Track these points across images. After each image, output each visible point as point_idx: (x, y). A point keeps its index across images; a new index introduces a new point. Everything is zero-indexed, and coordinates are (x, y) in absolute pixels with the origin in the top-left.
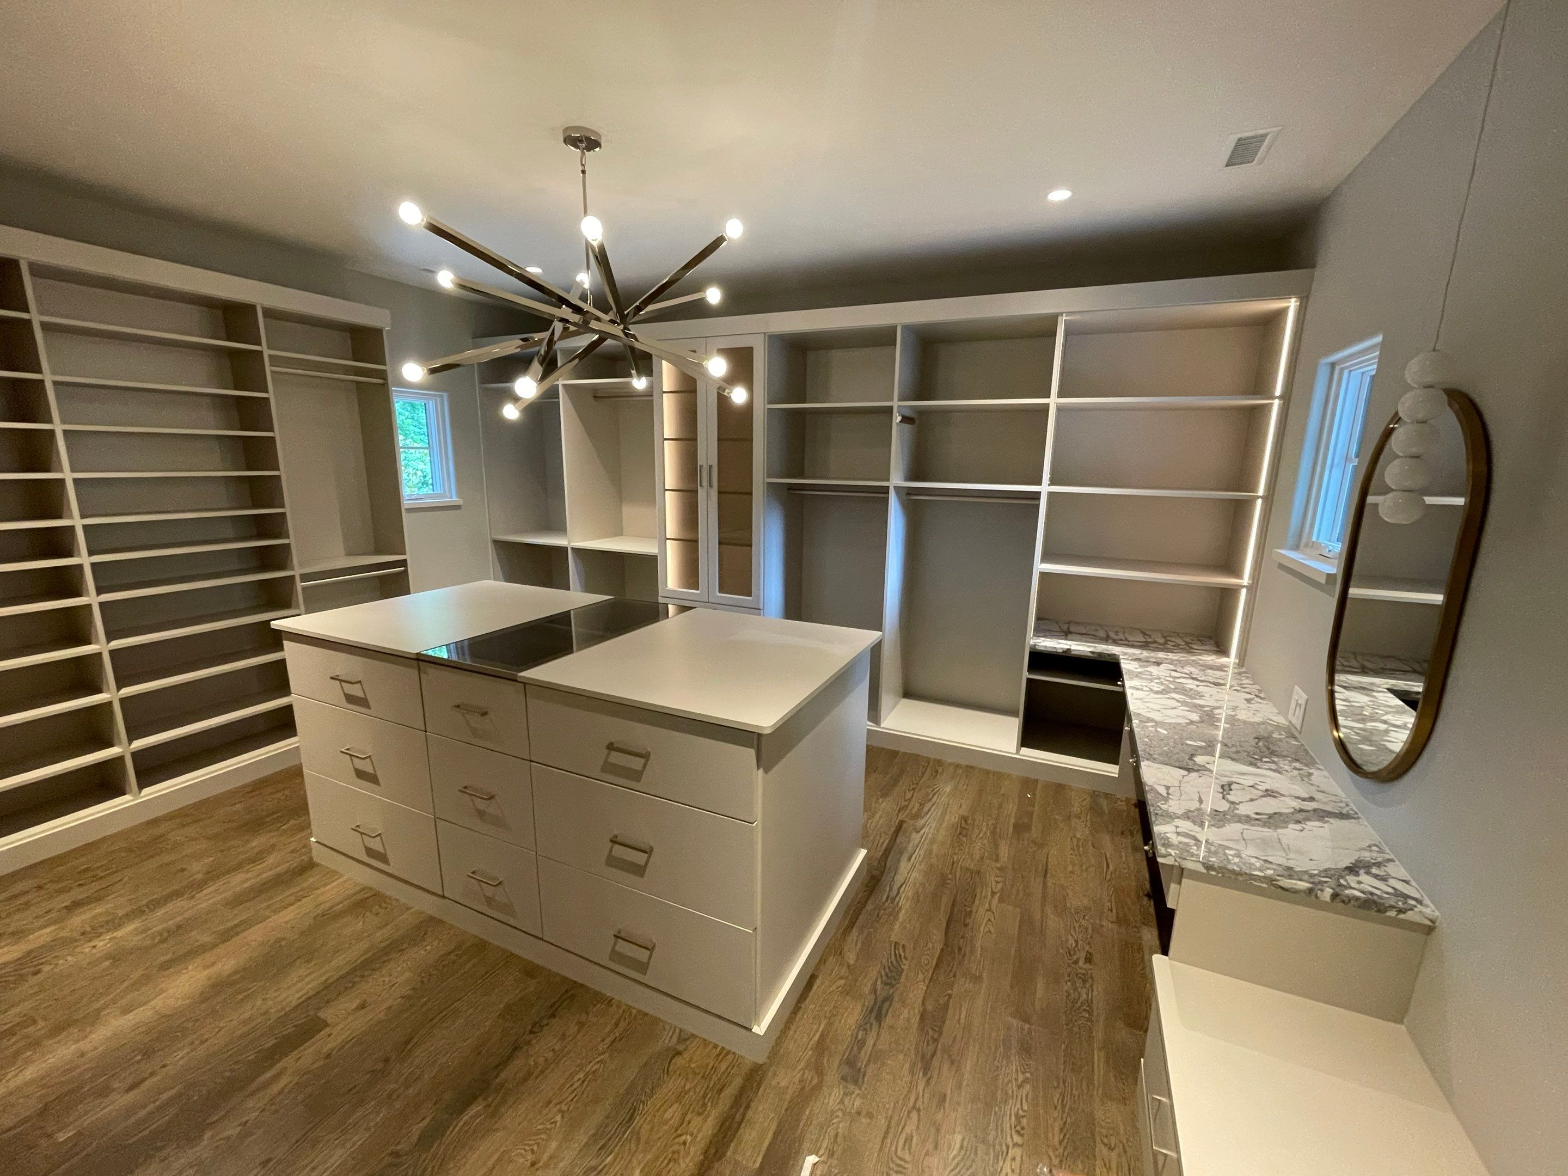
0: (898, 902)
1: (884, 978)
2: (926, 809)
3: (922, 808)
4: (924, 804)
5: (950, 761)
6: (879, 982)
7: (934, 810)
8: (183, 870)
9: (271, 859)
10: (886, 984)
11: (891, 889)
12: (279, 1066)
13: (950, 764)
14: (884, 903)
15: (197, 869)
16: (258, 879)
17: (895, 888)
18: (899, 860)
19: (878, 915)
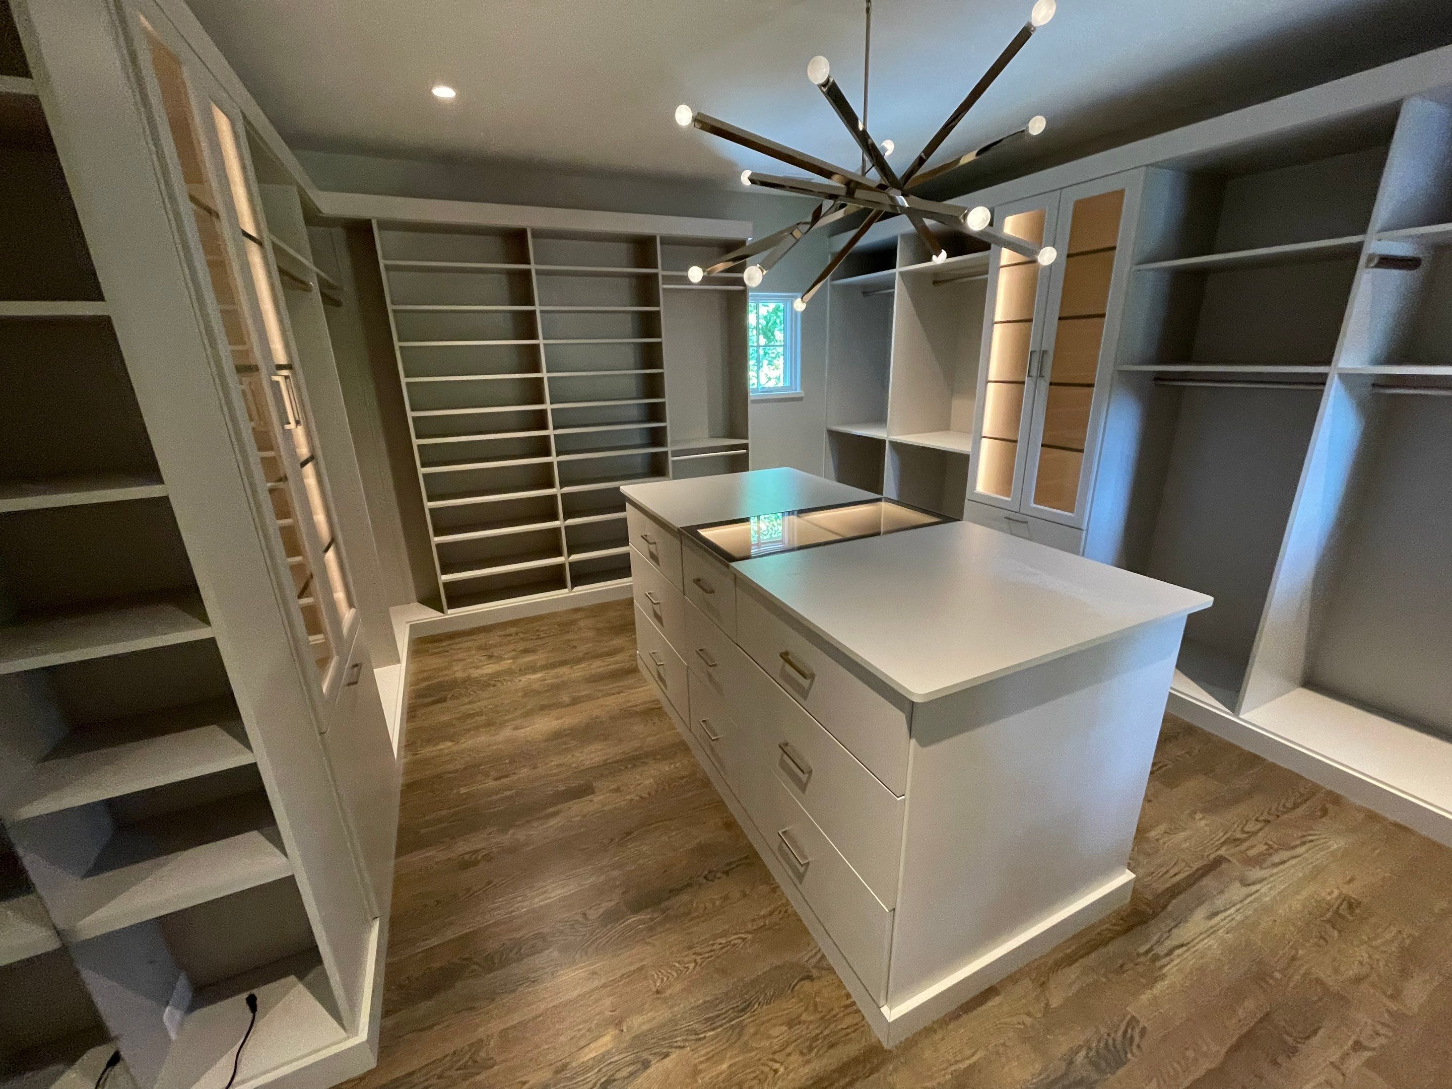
0: (1165, 966)
1: (1092, 1053)
2: (1276, 859)
3: (1271, 855)
4: (1277, 851)
5: (1359, 802)
6: (1083, 1053)
7: (1293, 866)
8: (575, 647)
9: (618, 658)
10: (1092, 1063)
11: (1159, 942)
12: (559, 807)
13: (1360, 809)
14: (1139, 955)
15: (582, 649)
16: (606, 668)
17: (1169, 944)
18: (1192, 911)
19: (1121, 966)
